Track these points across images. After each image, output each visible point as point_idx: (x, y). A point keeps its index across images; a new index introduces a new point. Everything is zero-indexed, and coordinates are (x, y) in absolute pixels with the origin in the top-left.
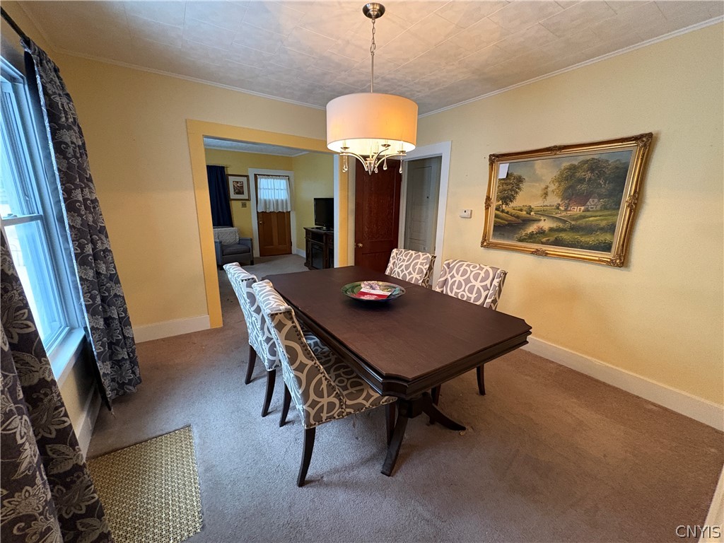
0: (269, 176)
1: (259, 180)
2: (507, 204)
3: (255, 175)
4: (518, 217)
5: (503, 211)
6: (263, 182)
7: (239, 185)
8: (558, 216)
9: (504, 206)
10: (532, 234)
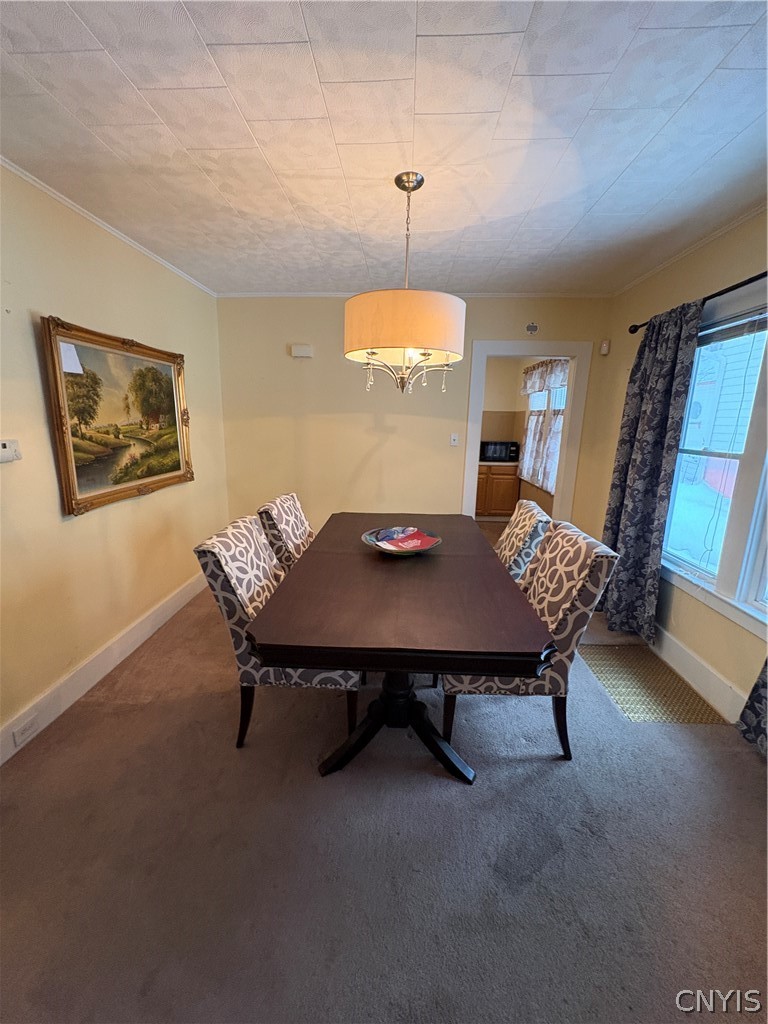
2: (87, 423)
4: (106, 445)
5: (83, 437)
8: (143, 437)
9: (83, 426)
10: (127, 467)
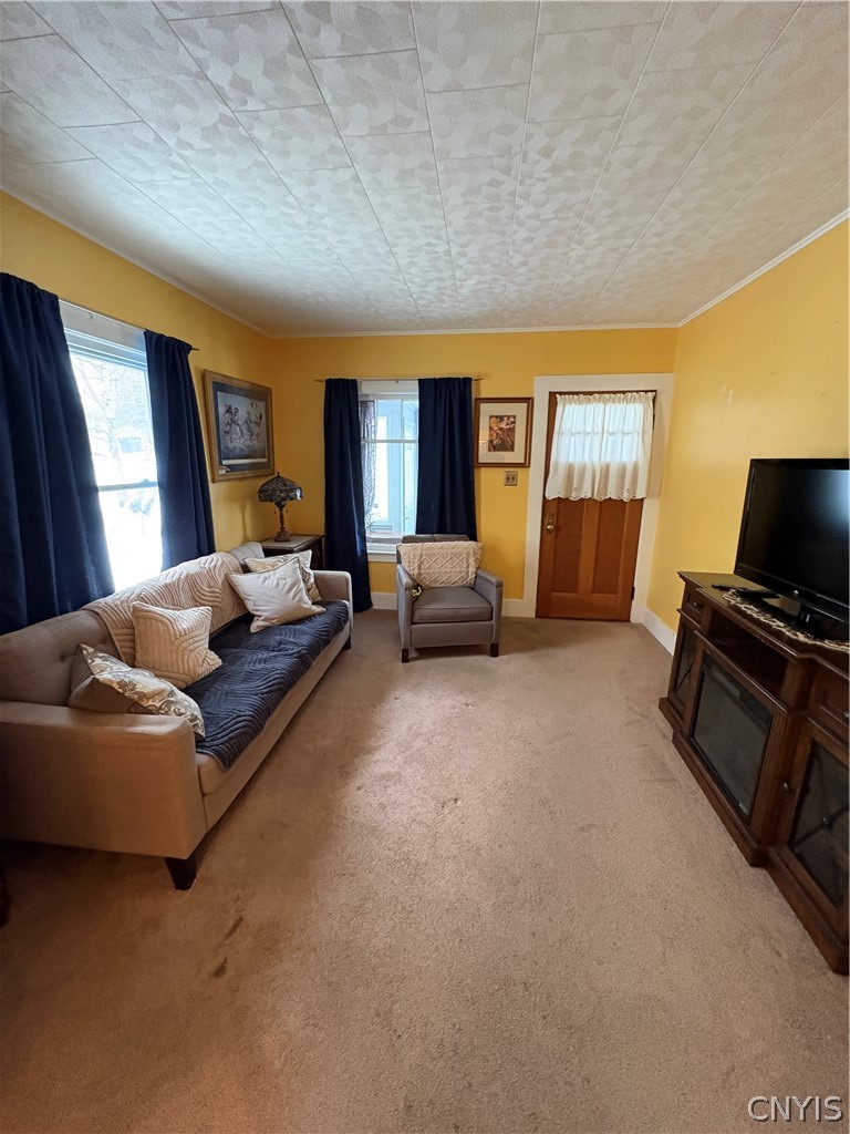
0: (591, 393)
1: (559, 409)
3: (553, 396)
6: (569, 413)
7: (503, 425)
